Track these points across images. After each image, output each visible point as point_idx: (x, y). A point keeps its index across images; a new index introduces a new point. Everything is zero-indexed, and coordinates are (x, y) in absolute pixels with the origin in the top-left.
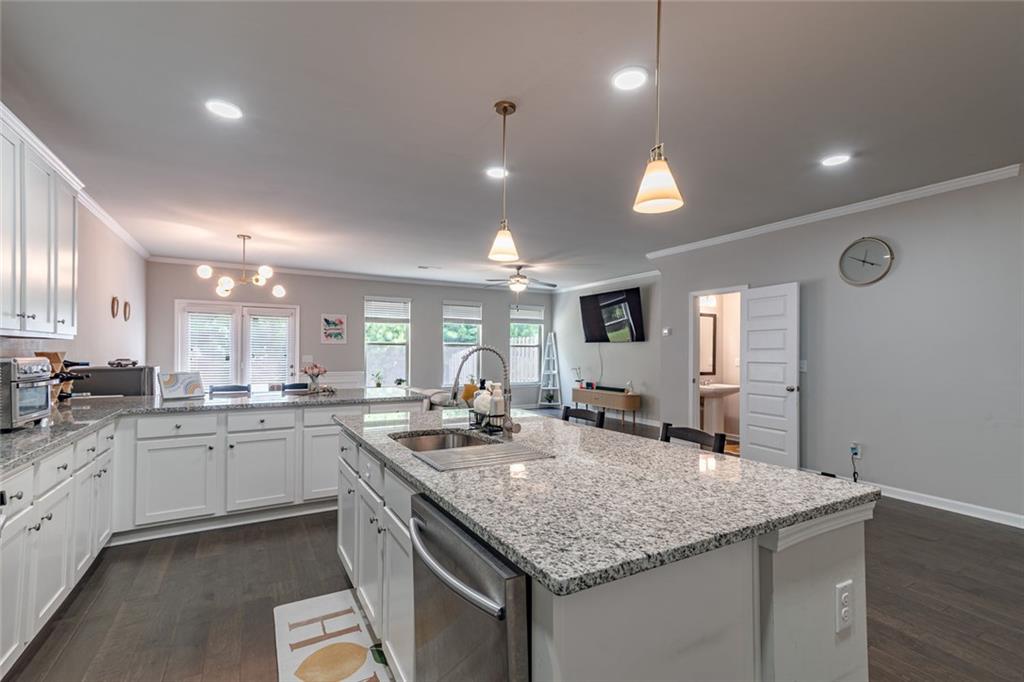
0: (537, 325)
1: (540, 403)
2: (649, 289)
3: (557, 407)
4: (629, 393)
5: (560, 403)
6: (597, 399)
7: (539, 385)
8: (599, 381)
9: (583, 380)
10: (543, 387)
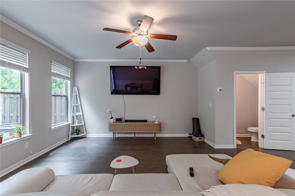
1: (70, 136)
3: (84, 137)
4: (155, 122)
5: (85, 134)
6: (136, 128)
7: (69, 124)
8: (123, 117)
9: (113, 117)
10: (72, 125)
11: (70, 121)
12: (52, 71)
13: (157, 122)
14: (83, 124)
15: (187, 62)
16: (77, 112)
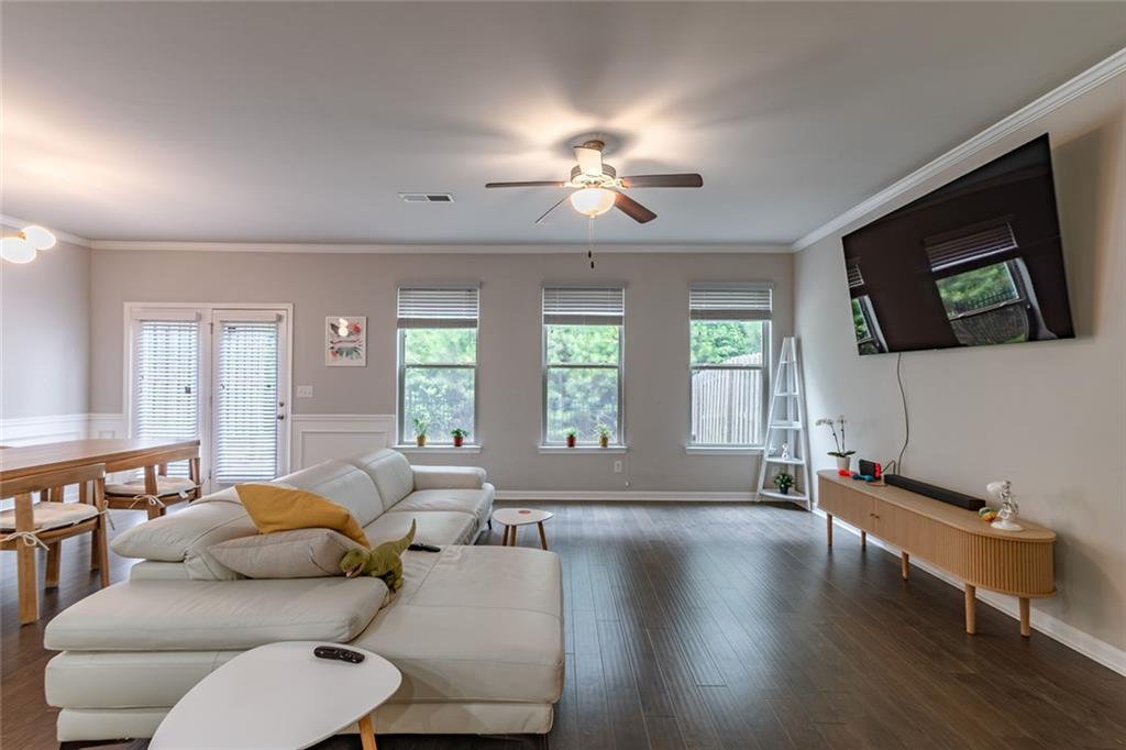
0: (758, 323)
1: (761, 491)
3: (801, 505)
4: (995, 524)
5: (807, 498)
7: (760, 451)
9: (850, 453)
10: (770, 456)
11: (765, 446)
12: (692, 306)
14: (804, 462)
16: (794, 419)
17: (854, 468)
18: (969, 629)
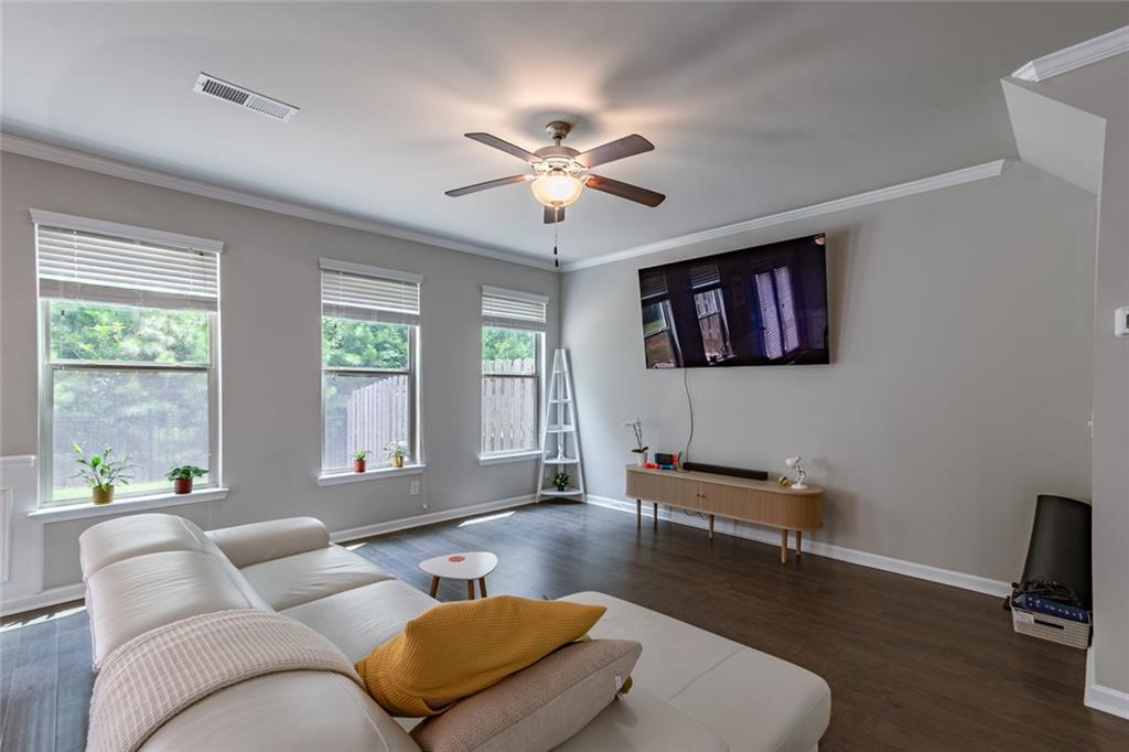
0: (531, 334)
1: (540, 492)
2: (843, 237)
3: (577, 499)
4: (793, 486)
5: (582, 491)
6: (704, 496)
7: (538, 455)
8: (684, 451)
9: (646, 448)
10: (547, 458)
11: (543, 450)
12: (485, 312)
13: (805, 487)
14: (578, 460)
15: (1004, 169)
16: (565, 423)
17: (652, 460)
18: (783, 561)
